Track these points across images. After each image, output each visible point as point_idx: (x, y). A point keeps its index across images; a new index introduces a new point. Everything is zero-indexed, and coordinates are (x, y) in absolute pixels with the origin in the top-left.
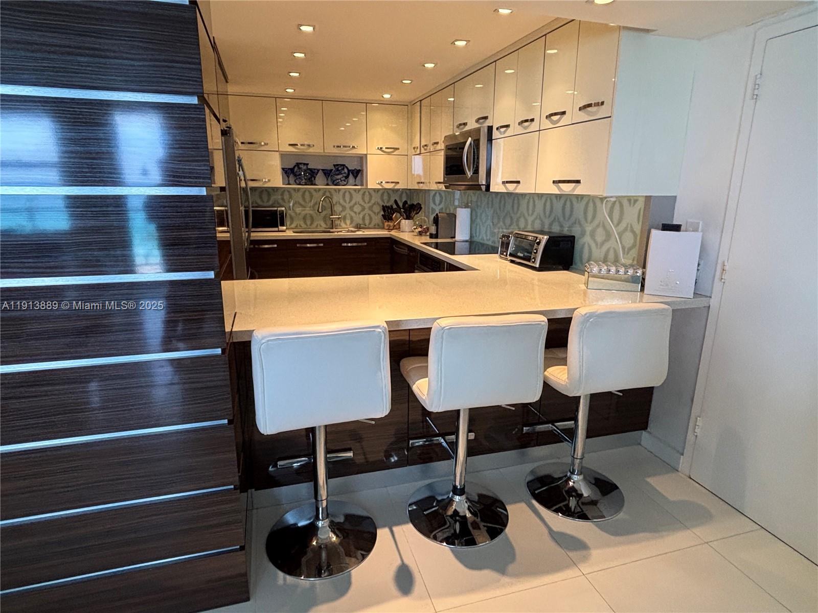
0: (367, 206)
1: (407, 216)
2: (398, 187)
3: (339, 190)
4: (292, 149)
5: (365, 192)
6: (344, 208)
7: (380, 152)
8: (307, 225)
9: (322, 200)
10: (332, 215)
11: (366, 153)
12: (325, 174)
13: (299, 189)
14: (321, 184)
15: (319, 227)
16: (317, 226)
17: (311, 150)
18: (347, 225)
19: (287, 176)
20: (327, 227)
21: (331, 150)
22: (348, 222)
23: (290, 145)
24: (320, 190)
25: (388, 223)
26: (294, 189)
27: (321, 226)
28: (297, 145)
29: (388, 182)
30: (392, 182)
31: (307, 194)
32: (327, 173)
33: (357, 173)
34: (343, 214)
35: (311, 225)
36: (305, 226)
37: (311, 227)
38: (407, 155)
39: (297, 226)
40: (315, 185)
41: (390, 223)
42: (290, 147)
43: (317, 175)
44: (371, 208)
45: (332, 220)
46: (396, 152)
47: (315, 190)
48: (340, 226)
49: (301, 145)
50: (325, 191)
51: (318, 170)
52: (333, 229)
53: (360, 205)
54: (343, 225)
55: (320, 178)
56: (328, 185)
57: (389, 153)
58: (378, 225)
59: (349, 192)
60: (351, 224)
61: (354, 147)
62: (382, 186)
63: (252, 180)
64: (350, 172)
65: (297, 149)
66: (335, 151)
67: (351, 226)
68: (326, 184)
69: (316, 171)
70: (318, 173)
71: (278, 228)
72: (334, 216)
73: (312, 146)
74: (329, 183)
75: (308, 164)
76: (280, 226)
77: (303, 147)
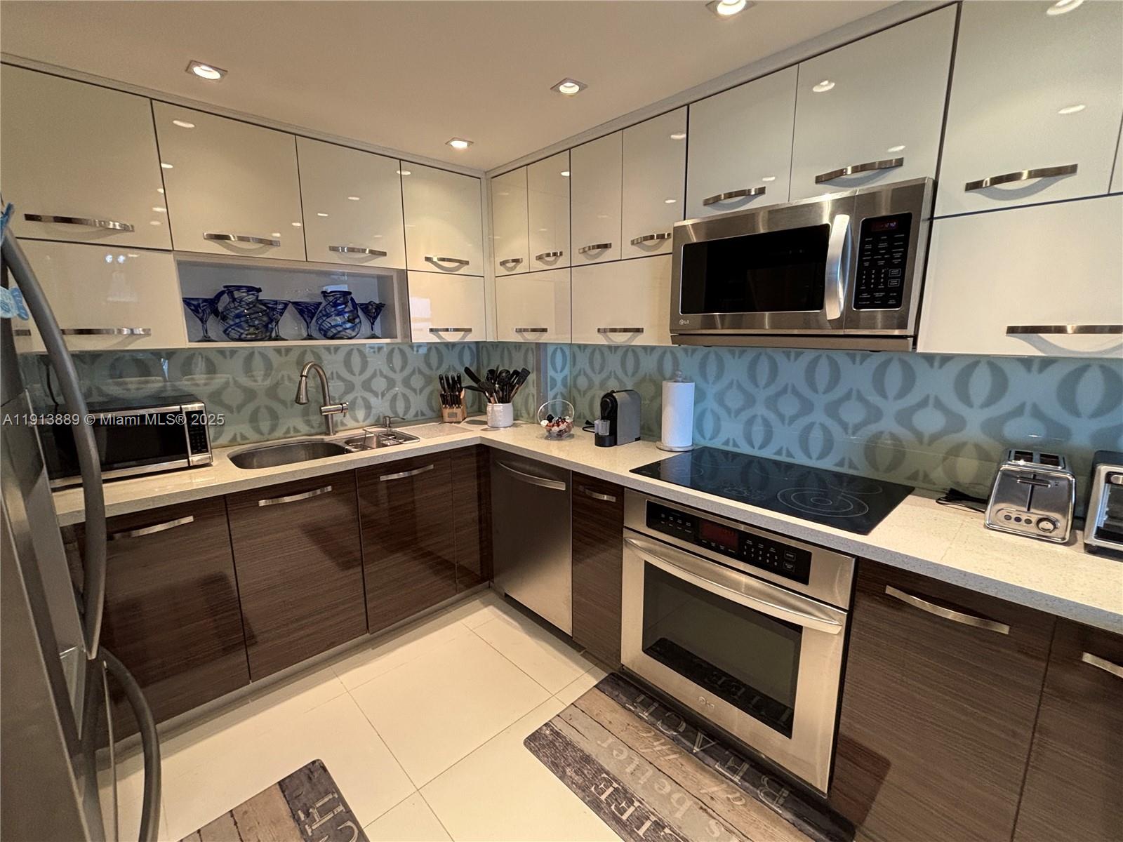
0: (398, 377)
1: (500, 395)
2: (470, 337)
3: (337, 348)
4: (215, 248)
6: (350, 387)
8: (262, 434)
9: (305, 373)
10: (325, 405)
11: (405, 268)
12: (301, 312)
13: (233, 352)
14: (292, 336)
15: (292, 433)
16: (288, 431)
17: (271, 253)
18: (357, 421)
19: (201, 320)
20: (313, 431)
21: (322, 257)
22: (361, 414)
23: (209, 237)
24: (288, 350)
25: (451, 411)
26: (221, 352)
27: (296, 430)
28: (227, 237)
30: (458, 330)
31: (258, 362)
32: (306, 311)
33: (377, 311)
34: (349, 398)
36: (255, 437)
37: (270, 437)
38: (483, 277)
39: (234, 439)
40: (277, 338)
41: (455, 410)
43: (281, 314)
44: (406, 382)
45: (326, 416)
46: (464, 270)
47: (278, 351)
48: (343, 421)
49: (241, 239)
50: (304, 351)
51: (285, 305)
52: (329, 434)
53: (385, 377)
54: (350, 422)
55: (289, 324)
56: (310, 337)
57: (450, 271)
58: (423, 414)
59: (360, 352)
60: (367, 417)
61: (384, 254)
62: (439, 337)
63: (81, 332)
64: (366, 308)
65: (233, 251)
66: (334, 258)
67: (367, 422)
68: (305, 335)
69: (281, 306)
70: (285, 311)
71: (187, 458)
72: (331, 407)
73: (275, 244)
74: (315, 333)
75: (259, 289)
76: (193, 453)
77: (248, 245)
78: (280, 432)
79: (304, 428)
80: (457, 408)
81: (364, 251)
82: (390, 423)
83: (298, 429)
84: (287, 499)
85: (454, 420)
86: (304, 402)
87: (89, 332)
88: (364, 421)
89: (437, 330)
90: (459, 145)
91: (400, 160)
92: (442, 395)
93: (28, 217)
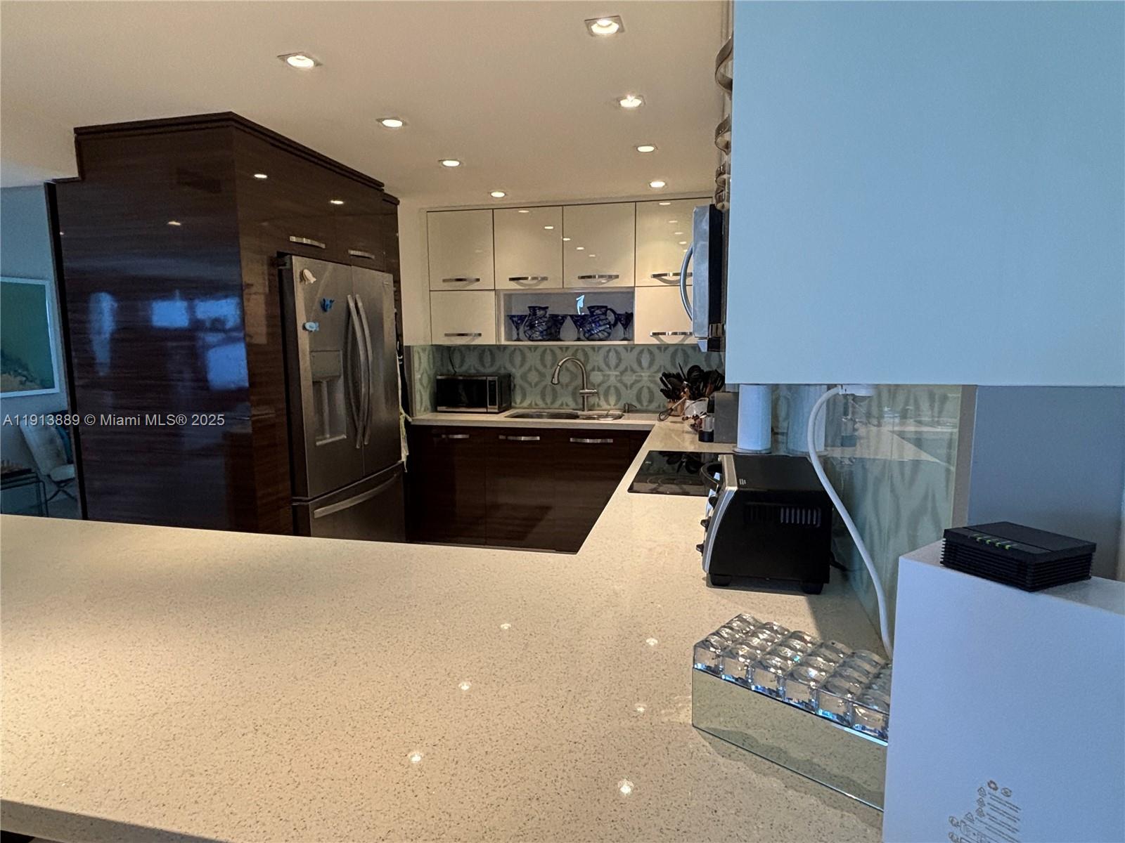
3: (600, 347)
4: (514, 286)
5: (643, 350)
6: (606, 377)
7: (657, 282)
9: (560, 364)
10: (583, 389)
11: (633, 285)
12: (575, 322)
13: (536, 347)
14: (570, 339)
15: (565, 407)
16: (562, 405)
17: (543, 285)
18: (609, 405)
19: (516, 327)
20: (575, 408)
21: (574, 283)
22: (612, 400)
23: (512, 279)
24: (567, 348)
26: (529, 348)
27: (567, 405)
29: (675, 334)
30: (681, 334)
31: (548, 358)
32: (579, 321)
33: (627, 320)
34: (604, 387)
35: (552, 403)
36: (543, 406)
37: (551, 407)
39: (531, 404)
40: (559, 340)
42: (513, 283)
43: (562, 324)
45: (583, 397)
47: (561, 348)
48: (599, 405)
49: (534, 278)
50: (577, 349)
51: (564, 317)
52: (583, 411)
53: (634, 372)
54: (603, 403)
56: (579, 339)
57: (673, 284)
59: (617, 352)
61: (617, 277)
62: (659, 340)
63: (460, 335)
64: (618, 318)
65: (521, 286)
66: (584, 283)
67: (617, 407)
68: (576, 338)
69: (560, 318)
70: (564, 321)
71: (487, 408)
72: (587, 391)
73: (545, 279)
74: (582, 337)
75: (547, 308)
76: (490, 405)
77: (535, 282)
78: (557, 404)
79: (572, 404)
83: (569, 405)
84: (523, 438)
86: (556, 382)
87: (463, 335)
88: (615, 405)
89: (658, 334)
90: (658, 184)
91: (636, 202)
92: (662, 390)
93: (444, 281)
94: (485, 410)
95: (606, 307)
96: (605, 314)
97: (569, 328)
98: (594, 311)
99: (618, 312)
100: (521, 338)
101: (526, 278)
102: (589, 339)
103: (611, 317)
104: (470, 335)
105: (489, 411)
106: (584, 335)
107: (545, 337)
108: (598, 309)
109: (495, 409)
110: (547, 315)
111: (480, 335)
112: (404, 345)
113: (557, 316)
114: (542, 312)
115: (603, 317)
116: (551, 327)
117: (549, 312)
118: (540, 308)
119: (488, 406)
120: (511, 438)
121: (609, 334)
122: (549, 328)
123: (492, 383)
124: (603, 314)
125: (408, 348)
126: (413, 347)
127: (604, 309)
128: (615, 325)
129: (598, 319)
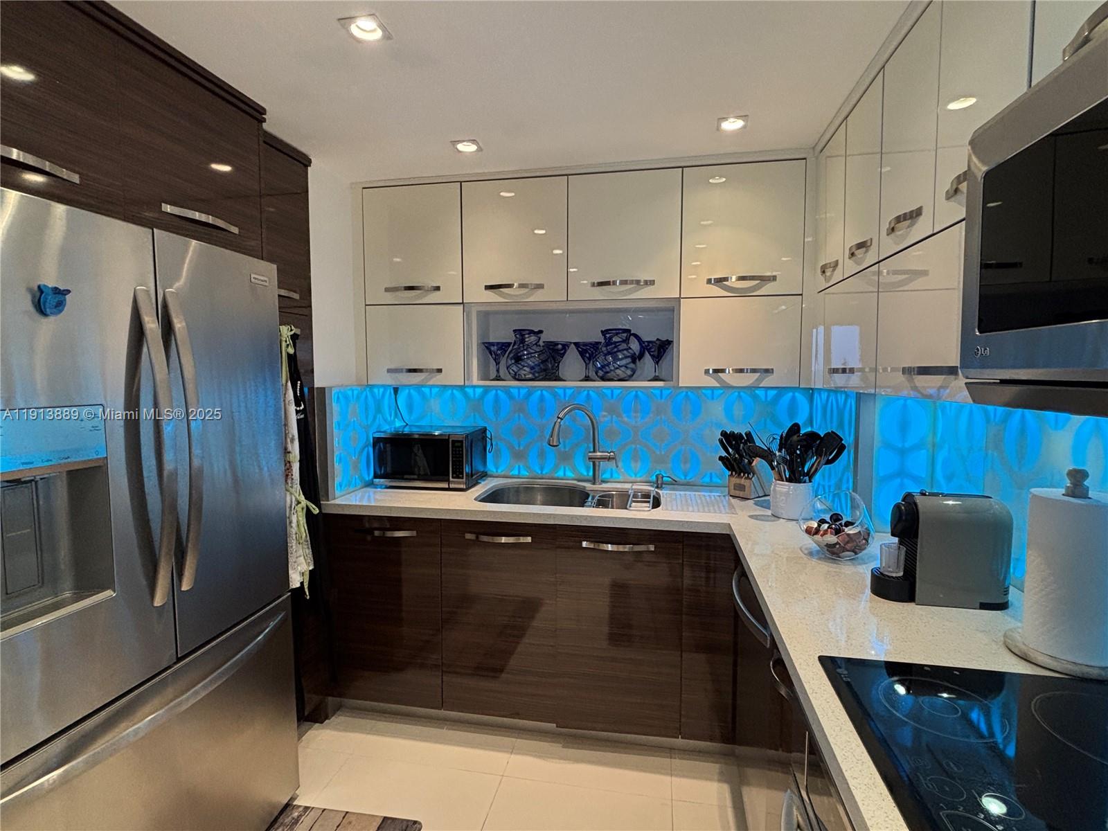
1: (792, 471)
2: (769, 381)
4: (492, 297)
7: (717, 290)
9: (560, 416)
10: (594, 451)
11: (677, 296)
12: (582, 354)
14: (572, 377)
17: (538, 296)
18: (631, 474)
19: (495, 360)
21: (584, 293)
22: (636, 467)
23: (489, 288)
25: (737, 481)
29: (741, 371)
30: (754, 371)
32: (588, 351)
33: (661, 349)
38: (801, 295)
40: (558, 379)
41: (743, 481)
42: (490, 293)
43: (562, 355)
44: (696, 436)
45: (594, 463)
46: (768, 288)
48: (615, 476)
49: (522, 286)
51: (565, 346)
54: (621, 474)
56: (587, 379)
57: (742, 293)
61: (651, 282)
62: (719, 380)
63: (410, 371)
64: (645, 347)
65: (504, 298)
66: (599, 293)
68: (583, 377)
69: (560, 346)
70: (565, 353)
71: (448, 481)
72: (599, 454)
73: (540, 286)
74: (592, 374)
75: (541, 332)
76: (453, 477)
77: (523, 291)
80: (746, 478)
81: (614, 283)
82: (662, 484)
84: (504, 540)
85: (741, 494)
86: (555, 444)
87: (415, 371)
89: (715, 371)
90: (732, 125)
91: (682, 167)
92: (721, 458)
93: (387, 290)
94: (445, 485)
95: (628, 331)
96: (626, 341)
97: (572, 363)
98: (611, 338)
99: (646, 338)
100: (502, 377)
101: (509, 286)
102: (603, 379)
103: (635, 346)
104: (427, 370)
105: (452, 486)
106: (596, 373)
107: (537, 375)
108: (617, 334)
109: (460, 483)
110: (541, 343)
111: (440, 371)
112: (316, 386)
113: (556, 344)
114: (533, 338)
115: (624, 346)
116: (546, 360)
117: (545, 337)
118: (531, 332)
119: (451, 479)
120: (485, 538)
121: (634, 371)
122: (543, 362)
123: (456, 444)
124: (624, 341)
125: (322, 390)
126: (331, 388)
127: (625, 335)
128: (641, 356)
129: (616, 350)
